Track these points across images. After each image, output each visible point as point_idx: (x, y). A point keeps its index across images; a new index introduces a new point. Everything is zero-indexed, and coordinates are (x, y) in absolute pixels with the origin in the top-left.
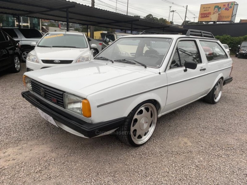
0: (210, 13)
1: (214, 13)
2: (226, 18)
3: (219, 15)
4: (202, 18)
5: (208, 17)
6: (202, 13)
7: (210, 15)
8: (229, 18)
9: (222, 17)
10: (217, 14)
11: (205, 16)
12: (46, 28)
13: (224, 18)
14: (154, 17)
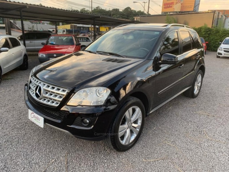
0: (172, 3)
1: (177, 3)
2: (189, 8)
3: (182, 5)
4: (165, 8)
5: (171, 7)
6: (165, 3)
7: (173, 5)
8: (191, 8)
9: (185, 7)
10: (180, 4)
11: (169, 6)
12: (13, 22)
13: (186, 8)
14: (133, 10)
